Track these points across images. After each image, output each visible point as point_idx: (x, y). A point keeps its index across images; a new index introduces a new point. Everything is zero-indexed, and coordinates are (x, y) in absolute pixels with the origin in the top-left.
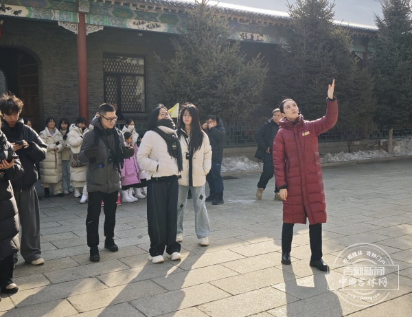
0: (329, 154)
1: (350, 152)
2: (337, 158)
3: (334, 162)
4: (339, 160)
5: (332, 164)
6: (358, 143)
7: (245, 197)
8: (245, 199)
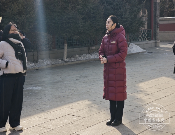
0: (77, 56)
1: (89, 54)
2: (83, 58)
3: (81, 60)
4: (83, 59)
5: (80, 62)
6: (94, 48)
7: (33, 86)
8: (34, 87)
